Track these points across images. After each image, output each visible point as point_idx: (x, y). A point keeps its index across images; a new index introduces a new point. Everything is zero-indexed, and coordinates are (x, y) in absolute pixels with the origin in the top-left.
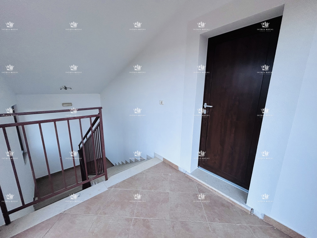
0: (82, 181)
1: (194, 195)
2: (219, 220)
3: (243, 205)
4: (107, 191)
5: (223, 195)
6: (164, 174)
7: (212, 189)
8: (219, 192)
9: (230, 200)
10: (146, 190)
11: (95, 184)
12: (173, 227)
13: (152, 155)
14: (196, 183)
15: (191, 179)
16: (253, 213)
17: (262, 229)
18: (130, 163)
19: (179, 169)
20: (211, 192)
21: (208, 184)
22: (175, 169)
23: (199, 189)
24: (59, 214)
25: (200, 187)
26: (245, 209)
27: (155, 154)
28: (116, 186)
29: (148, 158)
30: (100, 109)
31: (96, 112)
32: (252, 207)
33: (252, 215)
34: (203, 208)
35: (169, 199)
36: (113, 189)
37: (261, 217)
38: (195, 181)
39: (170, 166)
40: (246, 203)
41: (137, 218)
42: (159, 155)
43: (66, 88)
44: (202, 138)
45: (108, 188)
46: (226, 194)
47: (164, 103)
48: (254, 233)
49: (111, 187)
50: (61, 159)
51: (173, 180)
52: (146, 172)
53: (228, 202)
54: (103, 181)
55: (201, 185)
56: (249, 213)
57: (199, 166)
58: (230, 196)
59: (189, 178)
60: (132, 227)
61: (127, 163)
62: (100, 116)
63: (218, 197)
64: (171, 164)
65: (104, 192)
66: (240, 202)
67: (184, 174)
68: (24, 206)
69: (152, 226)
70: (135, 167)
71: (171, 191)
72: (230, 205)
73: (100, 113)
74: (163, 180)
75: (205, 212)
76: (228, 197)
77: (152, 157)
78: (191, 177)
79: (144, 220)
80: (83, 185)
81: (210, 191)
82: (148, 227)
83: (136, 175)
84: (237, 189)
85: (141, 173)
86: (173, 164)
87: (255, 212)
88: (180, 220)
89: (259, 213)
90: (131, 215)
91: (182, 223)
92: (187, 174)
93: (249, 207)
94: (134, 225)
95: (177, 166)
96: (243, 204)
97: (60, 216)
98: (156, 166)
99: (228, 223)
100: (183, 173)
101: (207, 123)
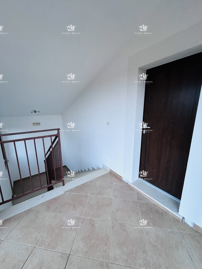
0: (47, 185)
1: (133, 202)
2: (153, 224)
3: (175, 214)
4: (63, 194)
5: (158, 204)
6: (110, 183)
7: (149, 198)
8: (156, 201)
9: (164, 208)
10: (94, 196)
11: (56, 188)
12: (113, 227)
13: (101, 166)
14: (136, 191)
15: (133, 188)
16: (184, 221)
17: (191, 236)
18: (84, 172)
19: (123, 179)
20: (149, 200)
21: (146, 193)
22: (119, 179)
23: (138, 197)
24: (28, 210)
25: (139, 196)
26: (178, 217)
27: (103, 165)
28: (70, 191)
29: (99, 169)
30: (58, 130)
31: (55, 132)
32: (184, 216)
33: (183, 222)
34: (140, 213)
35: (112, 204)
36: (68, 193)
37: (191, 225)
38: (135, 190)
39: (115, 176)
40: (178, 212)
41: (85, 217)
42: (107, 167)
43: (35, 112)
44: (142, 154)
45: (64, 192)
46: (162, 203)
47: (110, 124)
48: (183, 238)
49: (67, 191)
50: (29, 168)
51: (117, 188)
52: (95, 180)
53: (162, 210)
54: (61, 186)
55: (140, 194)
56: (181, 221)
57: (140, 178)
58: (165, 205)
59: (130, 187)
60: (80, 224)
61: (82, 171)
62: (58, 135)
63: (154, 205)
64: (116, 175)
65: (62, 195)
66: (173, 211)
67: (126, 184)
68: (4, 202)
69: (96, 224)
70: (87, 176)
71: (114, 197)
72: (165, 212)
73: (58, 133)
74: (108, 188)
75: (141, 217)
76: (163, 205)
77: (101, 168)
78: (132, 186)
79: (90, 220)
80: (48, 188)
81: (147, 199)
82: (93, 225)
83: (87, 182)
84: (172, 199)
85: (91, 181)
86: (118, 175)
87: (186, 221)
88: (120, 222)
89: (190, 222)
90: (80, 214)
91: (121, 224)
92: (129, 183)
93: (181, 216)
94: (82, 223)
95: (121, 177)
96: (175, 212)
97: (28, 212)
98: (104, 176)
99: (160, 228)
100: (126, 182)
101: (146, 141)
